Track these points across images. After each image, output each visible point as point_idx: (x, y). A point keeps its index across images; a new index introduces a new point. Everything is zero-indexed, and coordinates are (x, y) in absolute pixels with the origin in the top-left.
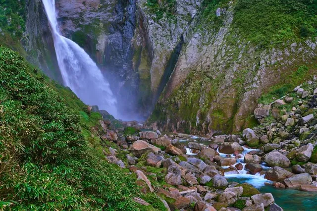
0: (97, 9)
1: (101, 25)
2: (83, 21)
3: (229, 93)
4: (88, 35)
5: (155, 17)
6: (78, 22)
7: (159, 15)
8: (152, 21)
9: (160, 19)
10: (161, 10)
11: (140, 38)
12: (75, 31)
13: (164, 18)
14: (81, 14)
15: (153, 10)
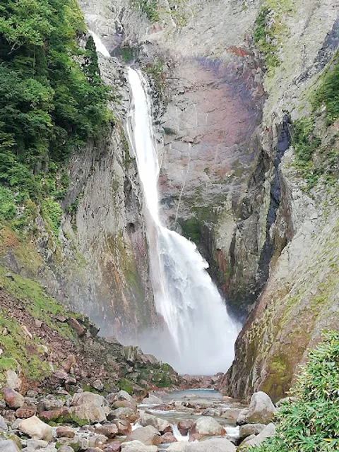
0: (226, 179)
1: (228, 205)
2: (200, 200)
3: (302, 323)
4: (206, 224)
5: (305, 184)
6: (193, 204)
7: (312, 180)
8: (300, 193)
9: (312, 187)
10: (315, 172)
11: (285, 224)
12: (186, 218)
13: (319, 186)
14: (199, 190)
15: (303, 172)
